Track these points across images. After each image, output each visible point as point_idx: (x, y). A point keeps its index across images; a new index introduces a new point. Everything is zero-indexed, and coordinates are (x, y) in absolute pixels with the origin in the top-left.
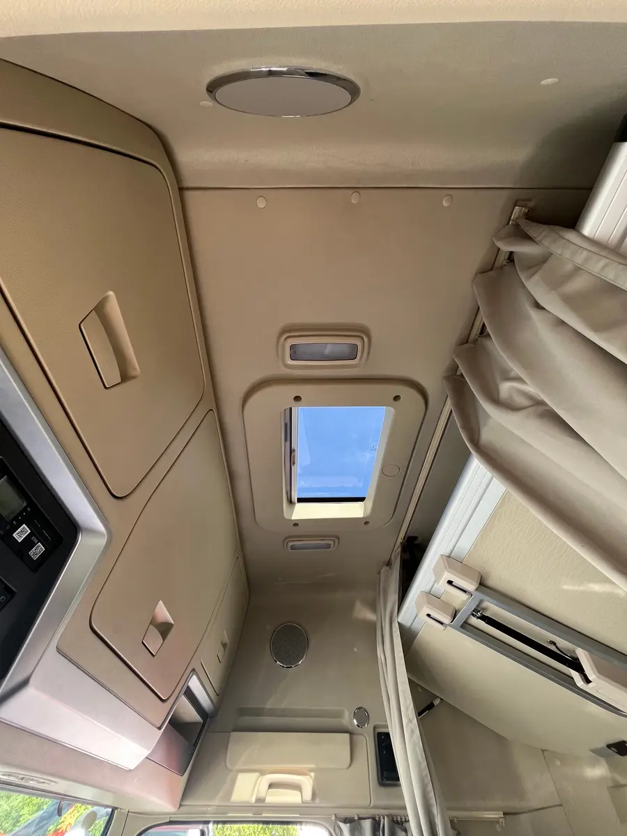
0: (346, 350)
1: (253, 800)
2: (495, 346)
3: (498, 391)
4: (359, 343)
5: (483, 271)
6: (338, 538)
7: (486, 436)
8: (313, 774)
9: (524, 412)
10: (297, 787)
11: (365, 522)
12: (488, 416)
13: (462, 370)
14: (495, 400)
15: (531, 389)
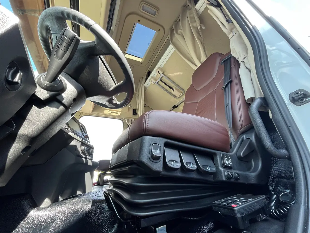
0: (153, 12)
1: (108, 114)
2: (180, 23)
3: (178, 31)
4: (157, 12)
5: (184, 6)
6: (133, 66)
7: (174, 40)
8: (120, 112)
9: (179, 35)
10: (117, 113)
11: (141, 63)
12: (175, 36)
13: (174, 28)
14: (177, 33)
15: (182, 31)
